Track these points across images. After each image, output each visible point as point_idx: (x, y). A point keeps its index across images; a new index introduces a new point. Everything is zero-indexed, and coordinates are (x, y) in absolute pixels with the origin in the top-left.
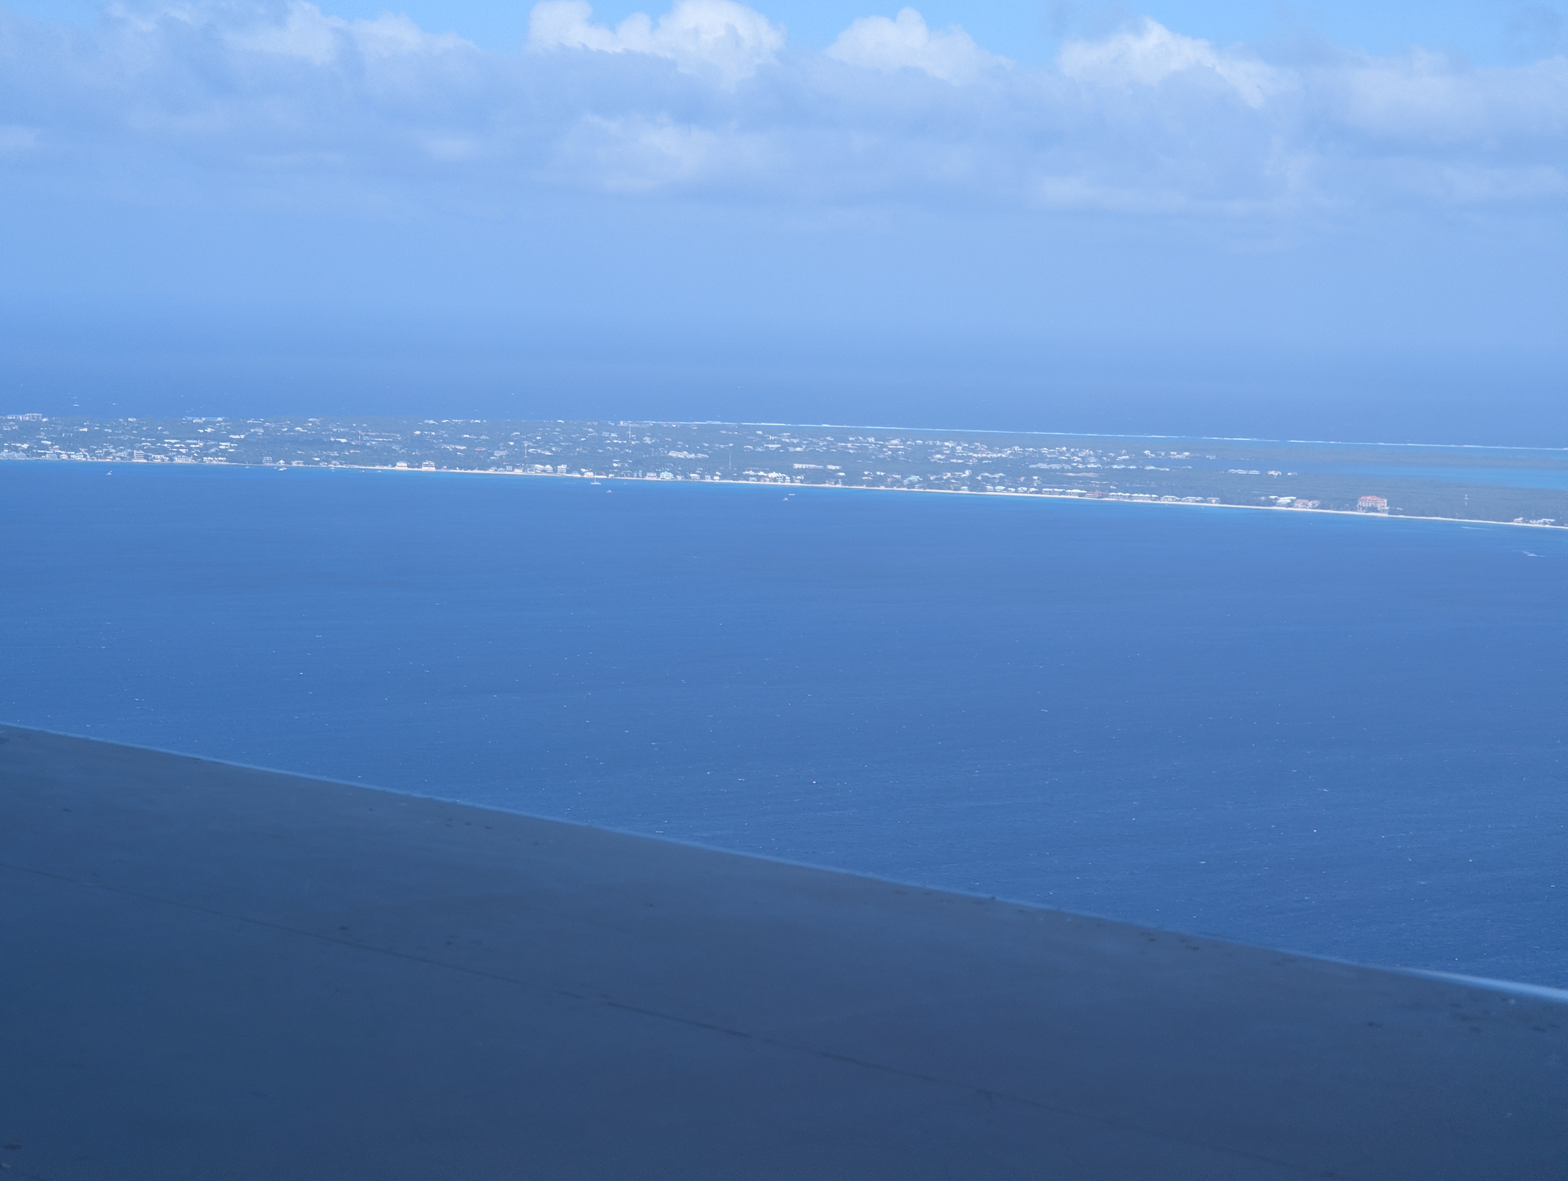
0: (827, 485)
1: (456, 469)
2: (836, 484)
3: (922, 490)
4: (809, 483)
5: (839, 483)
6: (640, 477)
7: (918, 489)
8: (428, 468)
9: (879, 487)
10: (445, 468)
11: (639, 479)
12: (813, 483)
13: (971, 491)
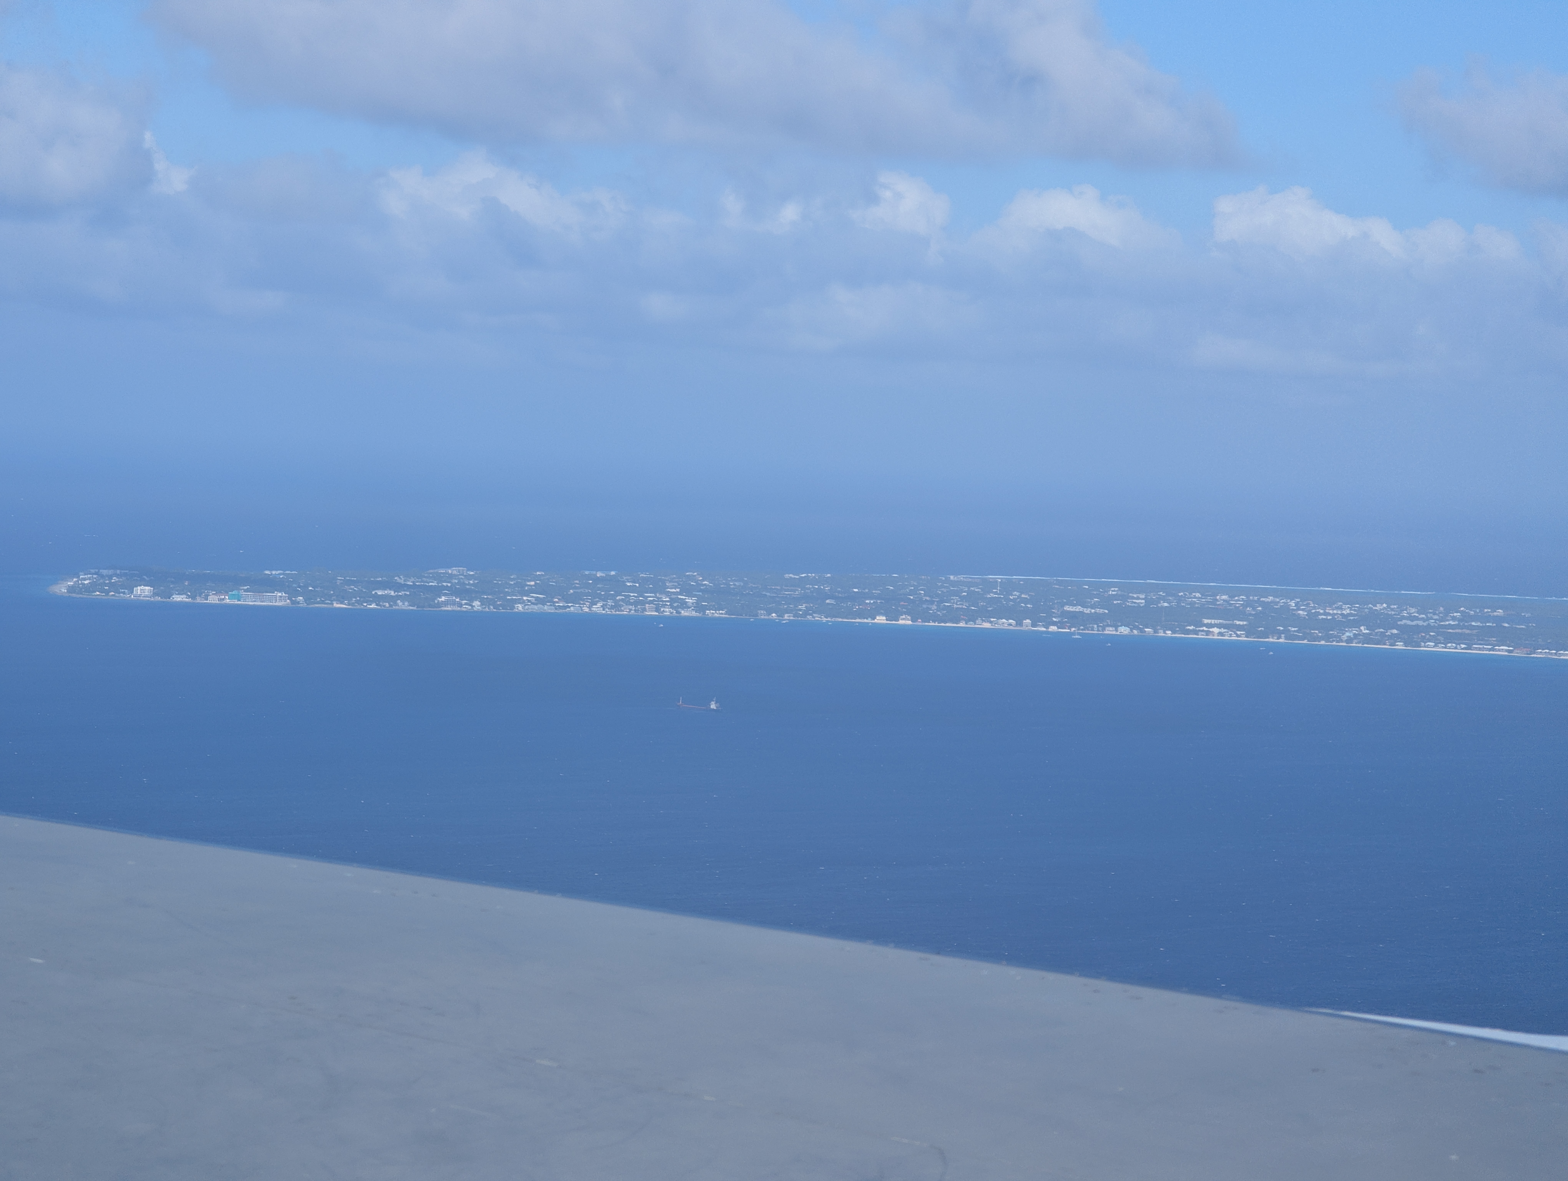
1: (930, 623)
10: (920, 622)
13: (1406, 647)
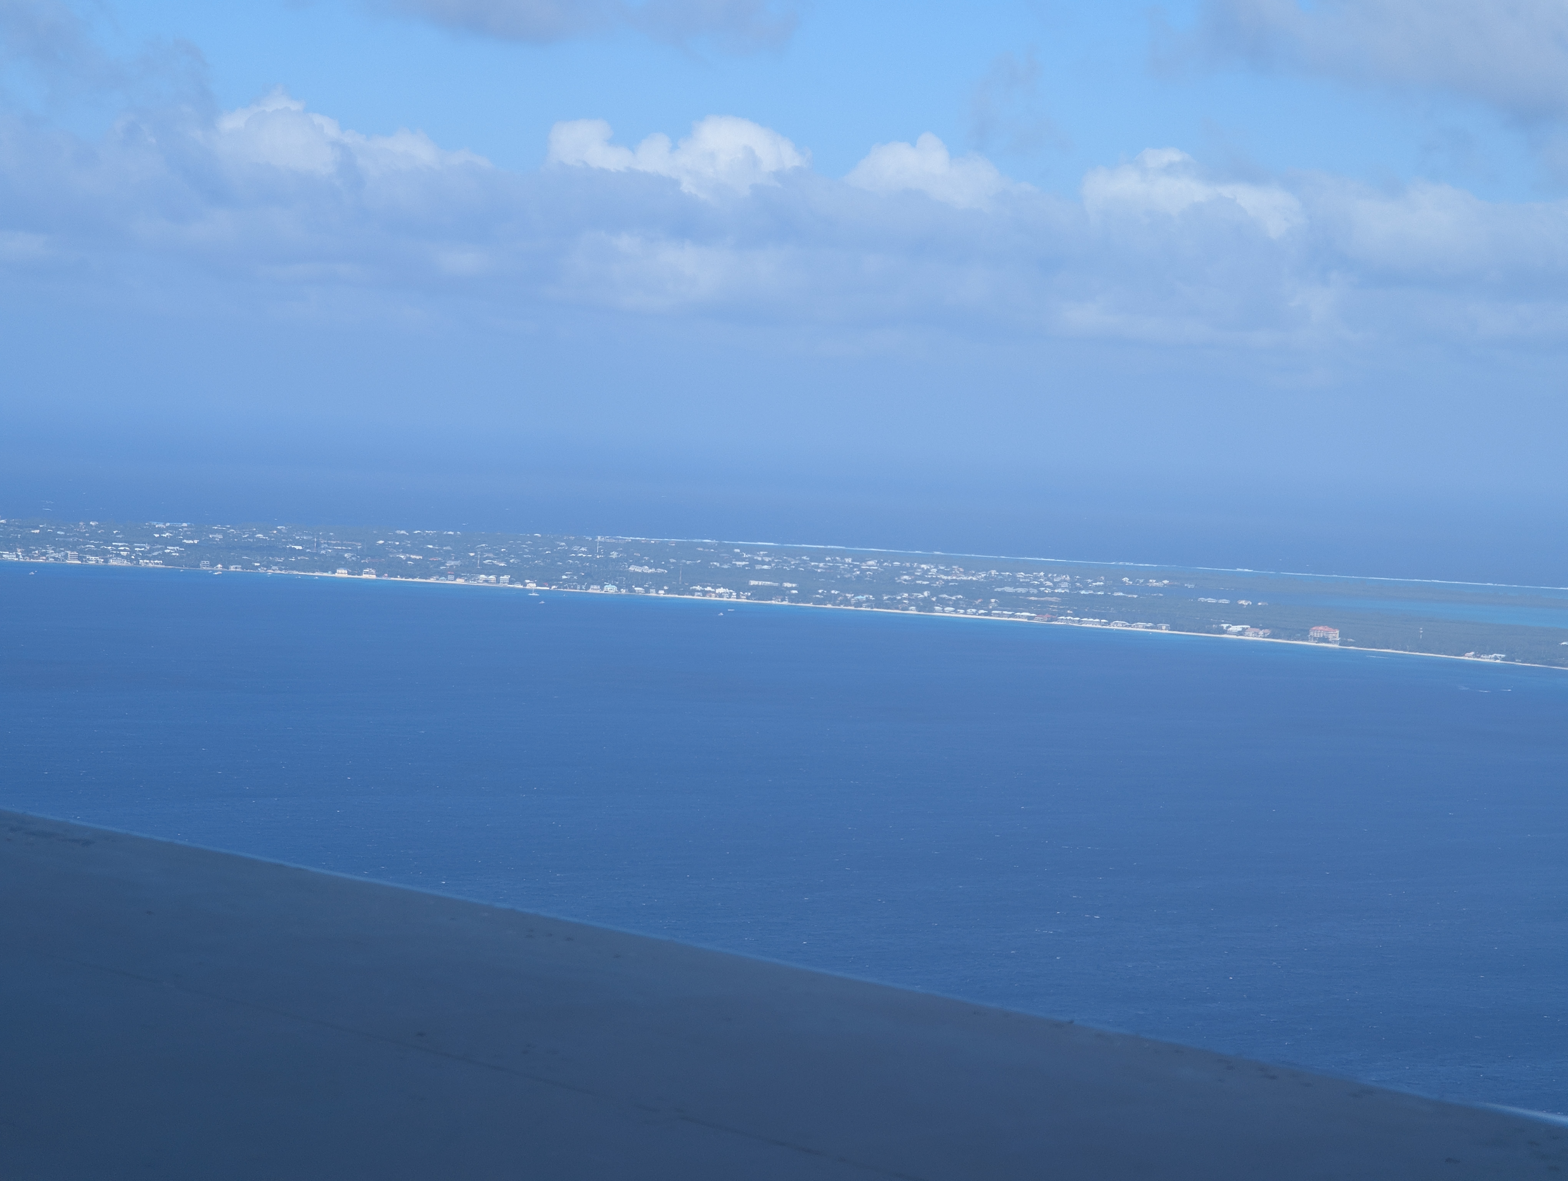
0: (773, 602)
1: (397, 577)
2: (782, 601)
3: (869, 609)
4: (755, 600)
5: (786, 601)
6: (584, 590)
7: (865, 608)
8: (369, 575)
9: (825, 605)
10: (386, 576)
11: (582, 591)
12: (759, 599)
13: (919, 611)
